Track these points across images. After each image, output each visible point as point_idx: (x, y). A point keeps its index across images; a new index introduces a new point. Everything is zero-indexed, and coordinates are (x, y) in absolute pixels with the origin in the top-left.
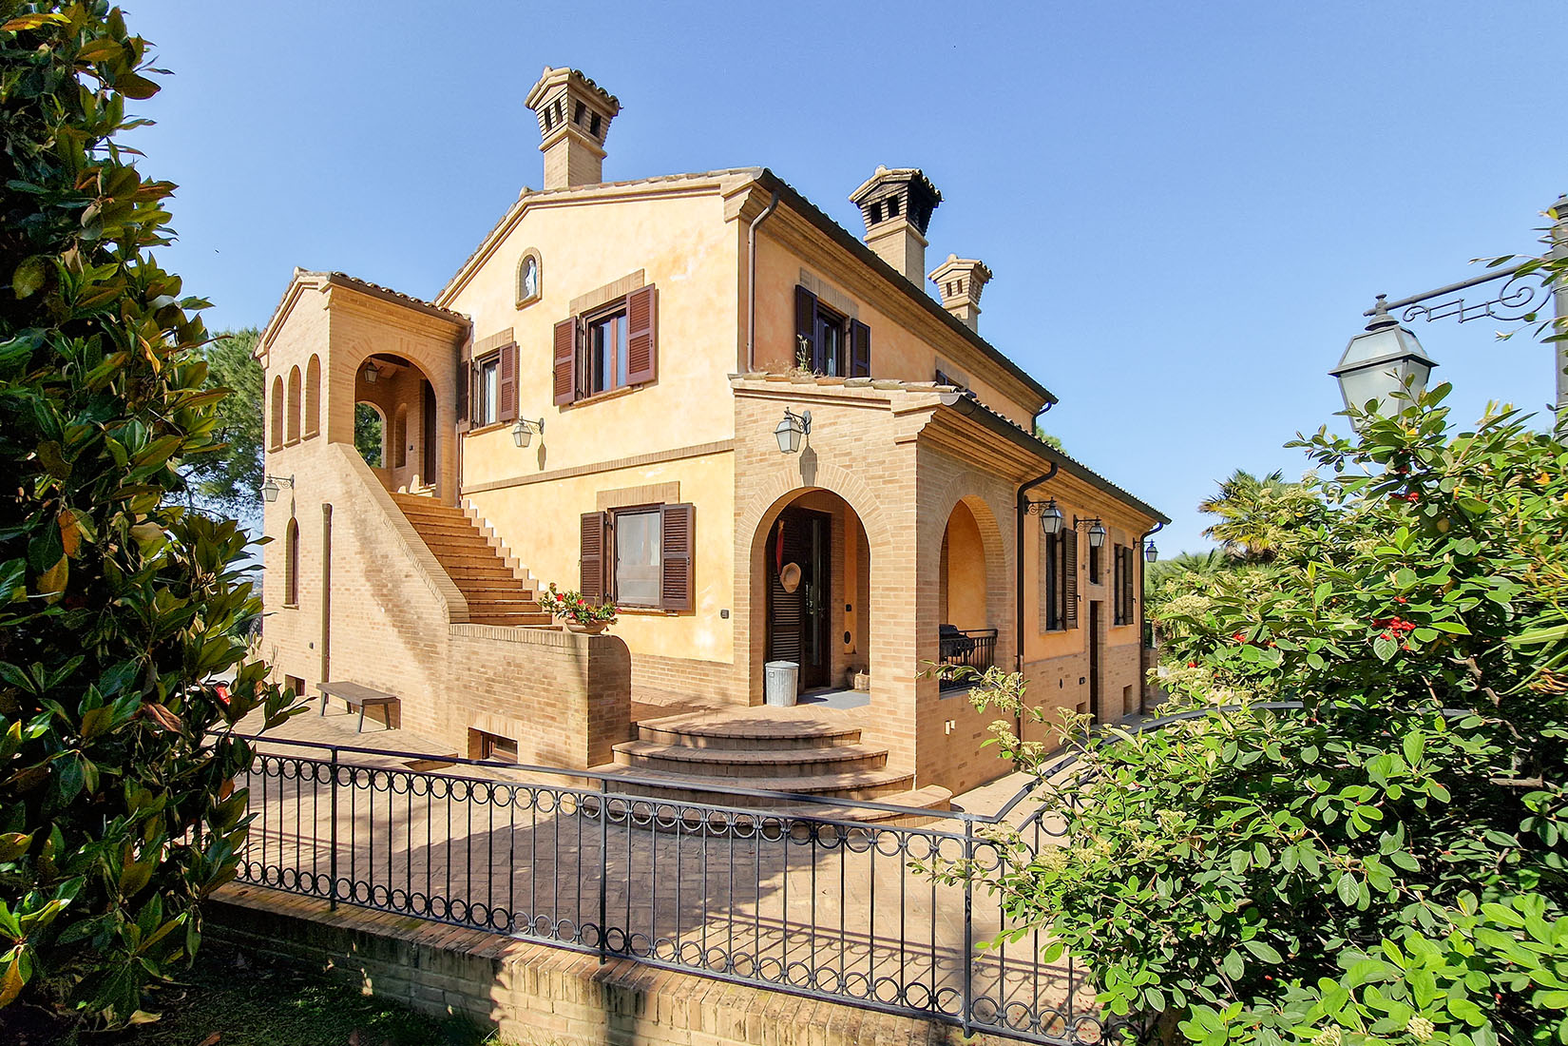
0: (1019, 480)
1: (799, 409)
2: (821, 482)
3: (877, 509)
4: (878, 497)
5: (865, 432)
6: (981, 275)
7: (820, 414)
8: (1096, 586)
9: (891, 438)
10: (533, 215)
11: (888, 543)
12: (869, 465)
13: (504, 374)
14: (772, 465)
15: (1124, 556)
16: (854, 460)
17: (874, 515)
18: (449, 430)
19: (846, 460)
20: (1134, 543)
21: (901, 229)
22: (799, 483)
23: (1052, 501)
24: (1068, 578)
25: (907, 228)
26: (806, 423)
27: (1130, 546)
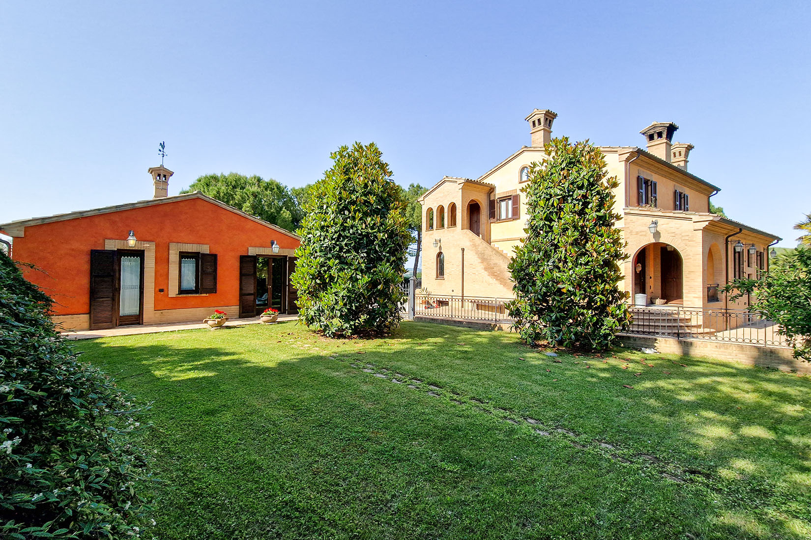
0: (726, 234)
1: (654, 219)
2: (661, 240)
3: (686, 249)
4: (686, 245)
5: (681, 227)
6: (690, 148)
7: (661, 221)
8: (749, 268)
9: (692, 229)
10: (525, 153)
11: (691, 259)
12: (682, 236)
13: (514, 204)
14: (641, 235)
15: (760, 256)
16: (677, 234)
17: (684, 251)
18: (486, 221)
19: (673, 235)
20: (764, 249)
21: (664, 143)
22: (653, 241)
23: (739, 241)
24: (741, 266)
25: (666, 143)
26: (656, 223)
27: (762, 251)
